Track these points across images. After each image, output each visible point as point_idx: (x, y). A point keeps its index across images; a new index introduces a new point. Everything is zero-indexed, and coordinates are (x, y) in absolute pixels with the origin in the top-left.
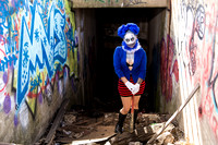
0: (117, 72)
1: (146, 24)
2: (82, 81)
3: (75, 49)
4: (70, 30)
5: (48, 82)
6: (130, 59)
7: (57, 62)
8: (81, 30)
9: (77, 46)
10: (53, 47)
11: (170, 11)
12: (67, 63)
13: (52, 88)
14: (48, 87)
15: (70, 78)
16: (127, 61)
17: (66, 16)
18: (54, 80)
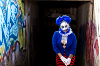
0: (55, 49)
1: (75, 9)
2: (28, 52)
3: (24, 29)
4: (21, 16)
5: (5, 55)
6: (64, 41)
7: (12, 39)
8: (28, 15)
9: (25, 27)
10: (9, 29)
11: (93, 4)
12: (18, 39)
13: (8, 58)
14: (5, 58)
15: (20, 50)
16: (62, 41)
17: (19, 6)
18: (9, 52)
